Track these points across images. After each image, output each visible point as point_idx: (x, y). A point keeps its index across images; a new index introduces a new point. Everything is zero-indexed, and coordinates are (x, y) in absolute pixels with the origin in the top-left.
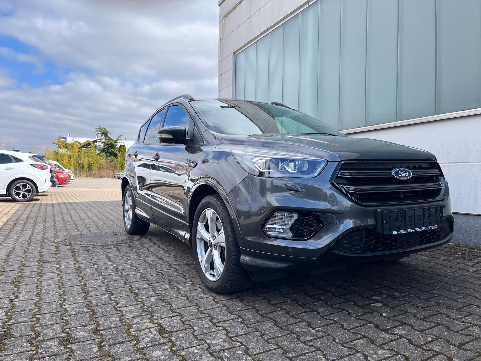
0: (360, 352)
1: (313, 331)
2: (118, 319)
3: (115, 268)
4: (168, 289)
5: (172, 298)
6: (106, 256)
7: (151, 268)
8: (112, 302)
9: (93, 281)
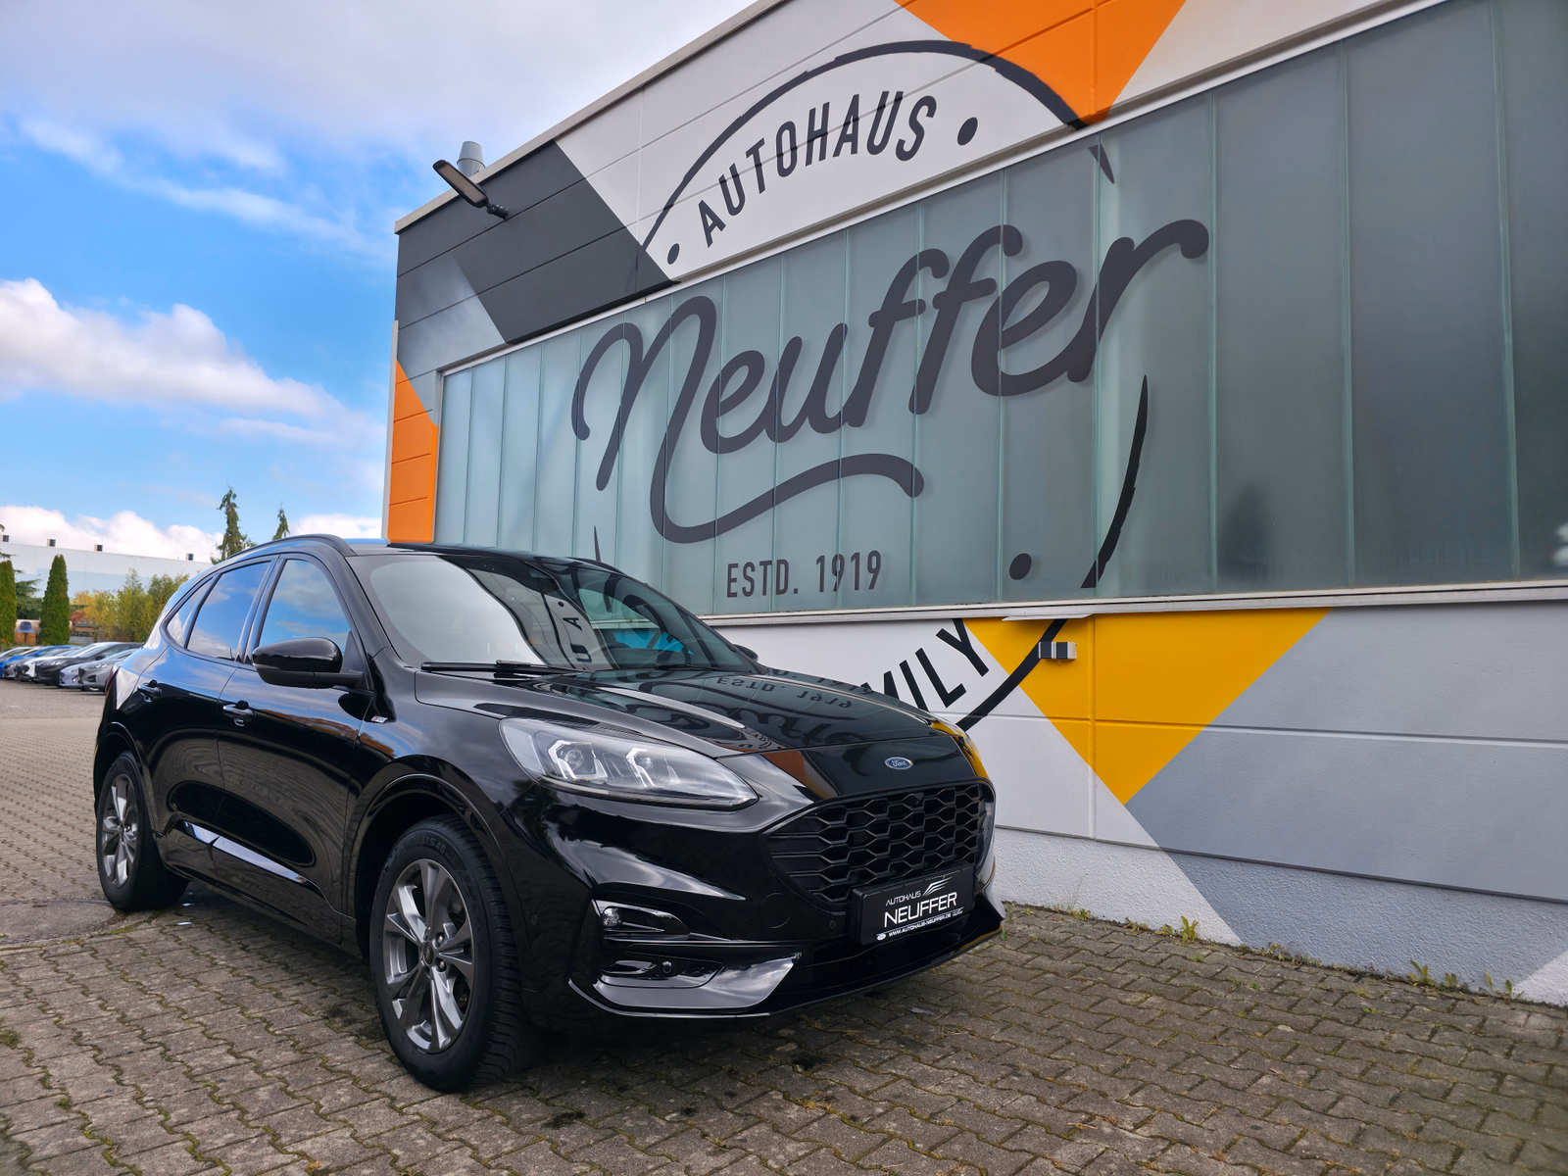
0: (751, 1153)
1: (662, 1123)
2: (186, 1154)
3: (118, 1016)
4: (295, 1063)
5: (315, 1085)
6: (68, 981)
7: (224, 1007)
8: (151, 1112)
9: (65, 1061)
